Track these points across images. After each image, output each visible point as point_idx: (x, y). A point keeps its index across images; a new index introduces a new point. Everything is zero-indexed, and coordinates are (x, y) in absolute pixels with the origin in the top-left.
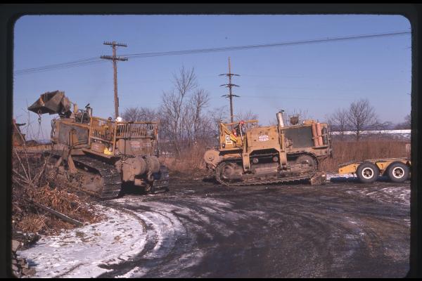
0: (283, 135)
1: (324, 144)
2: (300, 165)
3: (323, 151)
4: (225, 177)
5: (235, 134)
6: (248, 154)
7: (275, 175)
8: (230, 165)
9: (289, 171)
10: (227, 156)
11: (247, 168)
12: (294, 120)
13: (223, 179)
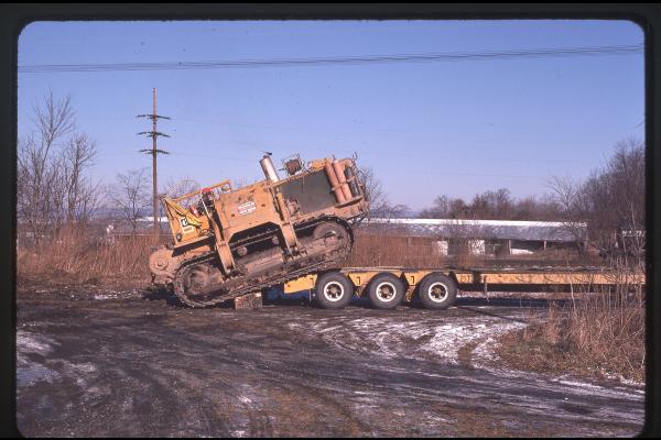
0: (280, 195)
1: (354, 195)
2: (321, 241)
3: (355, 207)
4: (195, 293)
5: (195, 212)
6: (226, 241)
7: (282, 269)
8: (199, 269)
9: (304, 255)
10: (189, 255)
11: (231, 267)
12: (292, 166)
13: (191, 297)
